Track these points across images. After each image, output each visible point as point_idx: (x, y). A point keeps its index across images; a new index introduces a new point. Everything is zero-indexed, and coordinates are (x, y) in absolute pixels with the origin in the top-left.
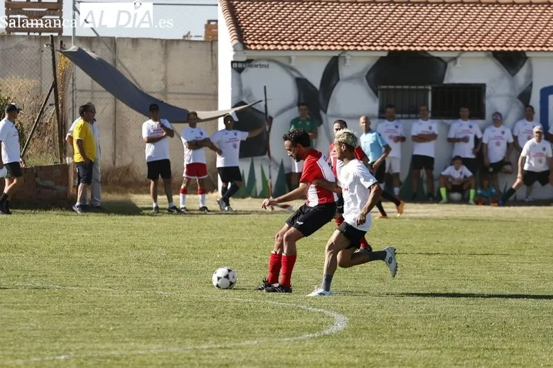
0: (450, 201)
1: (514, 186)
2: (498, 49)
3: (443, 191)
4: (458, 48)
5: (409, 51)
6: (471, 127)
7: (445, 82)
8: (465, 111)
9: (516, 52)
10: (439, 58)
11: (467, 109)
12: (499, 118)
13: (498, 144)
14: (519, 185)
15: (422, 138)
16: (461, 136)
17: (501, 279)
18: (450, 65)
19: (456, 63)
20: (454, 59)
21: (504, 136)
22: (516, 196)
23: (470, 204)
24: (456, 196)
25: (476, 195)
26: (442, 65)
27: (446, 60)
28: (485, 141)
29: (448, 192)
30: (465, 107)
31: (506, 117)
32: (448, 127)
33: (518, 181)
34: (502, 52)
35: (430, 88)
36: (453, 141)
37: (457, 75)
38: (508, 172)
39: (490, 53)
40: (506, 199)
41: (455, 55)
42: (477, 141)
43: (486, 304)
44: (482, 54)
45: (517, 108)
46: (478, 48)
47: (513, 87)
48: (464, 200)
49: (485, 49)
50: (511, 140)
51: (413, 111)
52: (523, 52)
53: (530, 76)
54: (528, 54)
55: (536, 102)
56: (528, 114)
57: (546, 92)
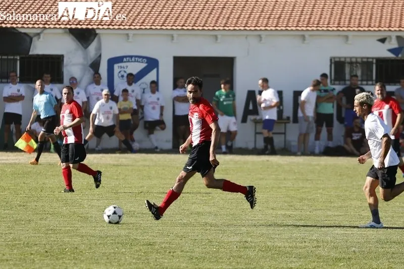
1: (87, 138)
2: (73, 27)
4: (41, 26)
6: (52, 90)
7: (31, 53)
9: (87, 29)
10: (25, 34)
11: (49, 76)
12: (75, 82)
15: (12, 99)
17: (74, 213)
18: (35, 39)
19: (39, 38)
20: (38, 34)
21: (79, 96)
23: (51, 152)
26: (28, 39)
27: (31, 35)
30: (47, 74)
34: (77, 29)
35: (18, 58)
37: (39, 48)
39: (67, 30)
41: (39, 31)
43: (62, 233)
44: (60, 31)
45: (89, 75)
46: (57, 26)
47: (85, 58)
49: (63, 26)
52: (93, 29)
53: (99, 48)
54: (97, 31)
55: (103, 70)
56: (97, 80)
57: (112, 62)
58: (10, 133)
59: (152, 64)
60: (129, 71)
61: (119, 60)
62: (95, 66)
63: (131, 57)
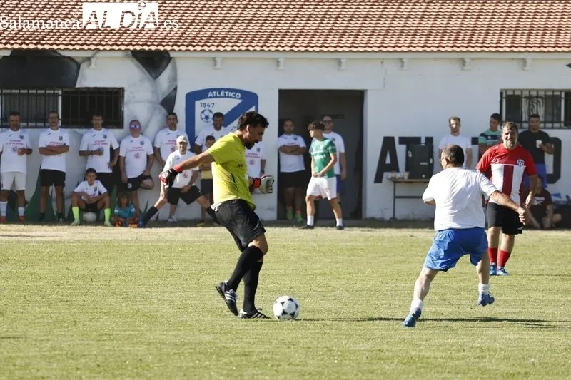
0: (83, 222)
2: (138, 48)
3: (76, 211)
4: (93, 47)
5: (36, 50)
7: (77, 86)
8: (98, 120)
9: (158, 51)
10: (70, 58)
11: (100, 118)
12: (138, 127)
13: (137, 156)
14: (162, 203)
15: (51, 150)
16: (95, 148)
17: (138, 311)
18: (83, 66)
19: (90, 64)
20: (89, 59)
21: (144, 147)
22: (158, 216)
23: (106, 226)
24: (90, 216)
25: (112, 214)
26: (74, 66)
27: (78, 60)
28: (122, 154)
29: (82, 211)
30: (98, 115)
31: (147, 126)
32: (81, 137)
33: (161, 198)
34: (142, 51)
35: (60, 92)
36: (85, 154)
37: (91, 78)
38: (147, 188)
39: (130, 53)
40: (147, 219)
41: (89, 54)
42: (114, 152)
43: (121, 340)
44: (120, 54)
45: (159, 116)
46: (115, 47)
47: (155, 92)
48: (100, 221)
49: (123, 48)
50: (151, 152)
51: (41, 119)
52: (166, 52)
53: (174, 78)
54: (172, 55)
55: (180, 108)
56: (171, 122)
57: (192, 98)
58: (48, 198)
59: (249, 99)
60: (215, 110)
61: (202, 94)
62: (168, 103)
63: (219, 90)
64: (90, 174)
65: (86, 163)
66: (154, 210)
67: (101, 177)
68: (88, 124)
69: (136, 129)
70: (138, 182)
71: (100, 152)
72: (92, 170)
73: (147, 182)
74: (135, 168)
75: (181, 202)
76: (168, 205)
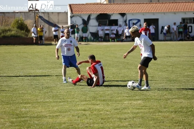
0: (112, 41)
2: (120, 13)
3: (111, 40)
5: (104, 13)
7: (111, 19)
8: (114, 24)
13: (121, 31)
15: (107, 30)
16: (113, 29)
20: (112, 15)
21: (122, 29)
24: (113, 40)
25: (117, 40)
26: (110, 16)
28: (118, 30)
29: (112, 40)
31: (122, 25)
32: (111, 28)
33: (124, 37)
34: (121, 13)
35: (108, 20)
36: (112, 30)
37: (113, 18)
38: (122, 36)
40: (122, 41)
41: (112, 14)
42: (117, 30)
44: (117, 14)
45: (124, 24)
47: (123, 19)
48: (114, 41)
51: (105, 25)
52: (125, 13)
53: (126, 17)
54: (126, 13)
55: (127, 22)
56: (126, 25)
57: (129, 20)
58: (106, 38)
59: (139, 21)
60: (133, 22)
61: (131, 20)
62: (125, 21)
63: (134, 19)
64: (113, 34)
65: (112, 32)
66: (123, 39)
67: (115, 34)
68: (112, 25)
69: (120, 26)
70: (121, 35)
71: (114, 30)
72: (113, 33)
73: (122, 35)
74: (120, 32)
75: (128, 38)
76: (126, 39)
